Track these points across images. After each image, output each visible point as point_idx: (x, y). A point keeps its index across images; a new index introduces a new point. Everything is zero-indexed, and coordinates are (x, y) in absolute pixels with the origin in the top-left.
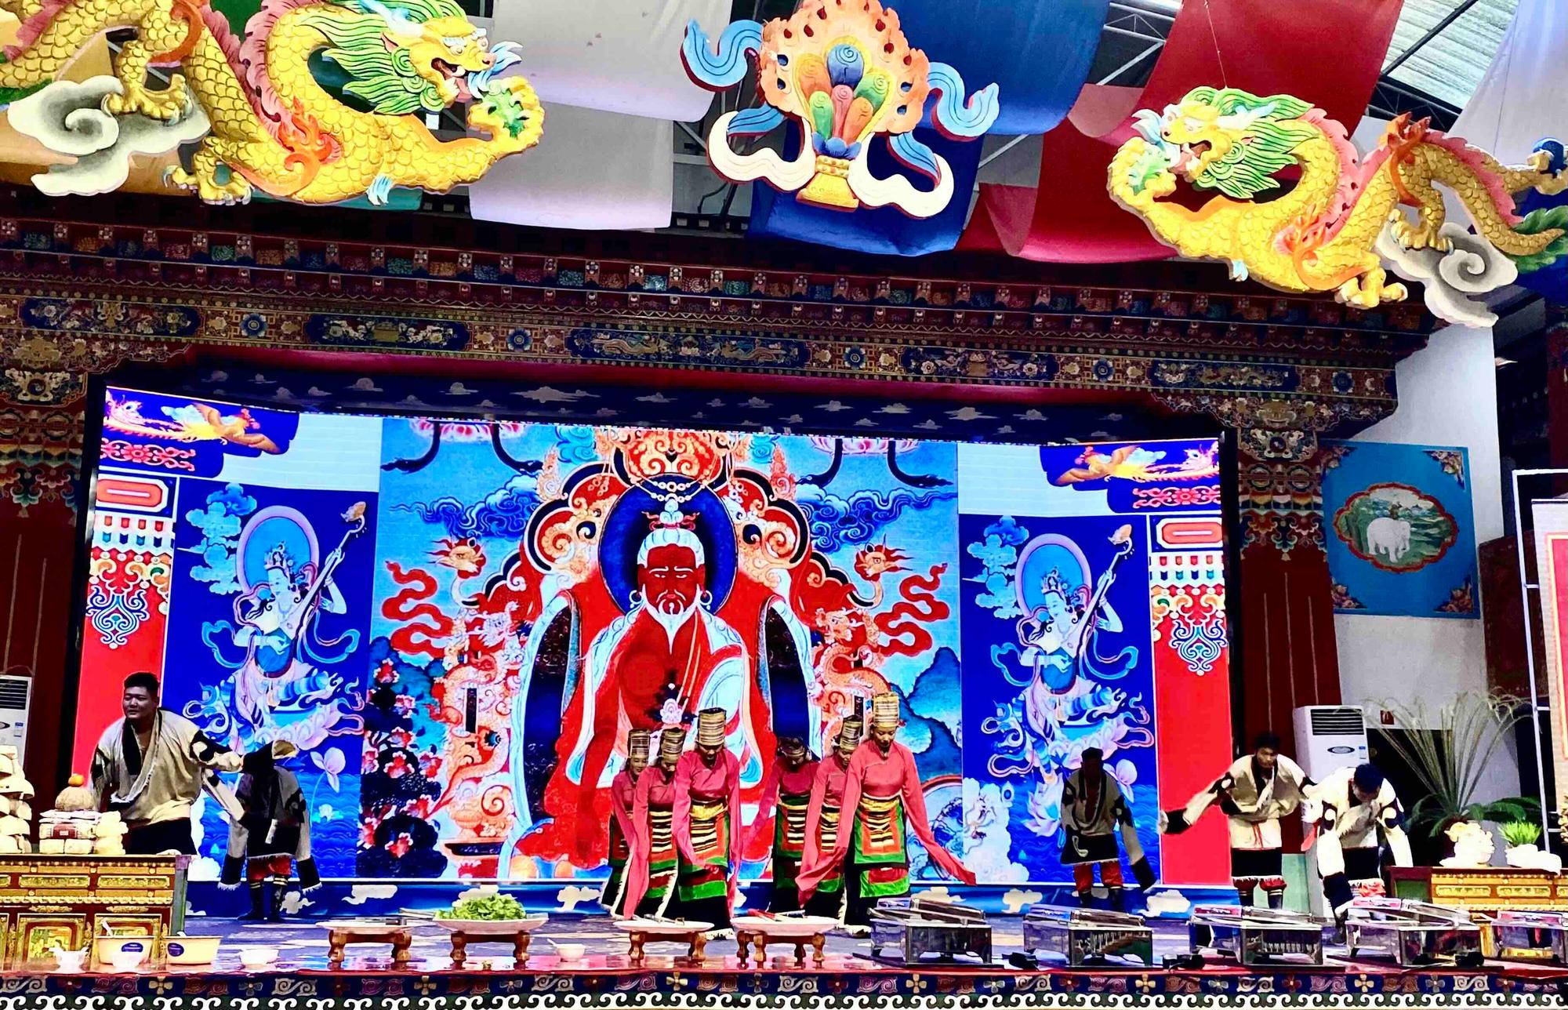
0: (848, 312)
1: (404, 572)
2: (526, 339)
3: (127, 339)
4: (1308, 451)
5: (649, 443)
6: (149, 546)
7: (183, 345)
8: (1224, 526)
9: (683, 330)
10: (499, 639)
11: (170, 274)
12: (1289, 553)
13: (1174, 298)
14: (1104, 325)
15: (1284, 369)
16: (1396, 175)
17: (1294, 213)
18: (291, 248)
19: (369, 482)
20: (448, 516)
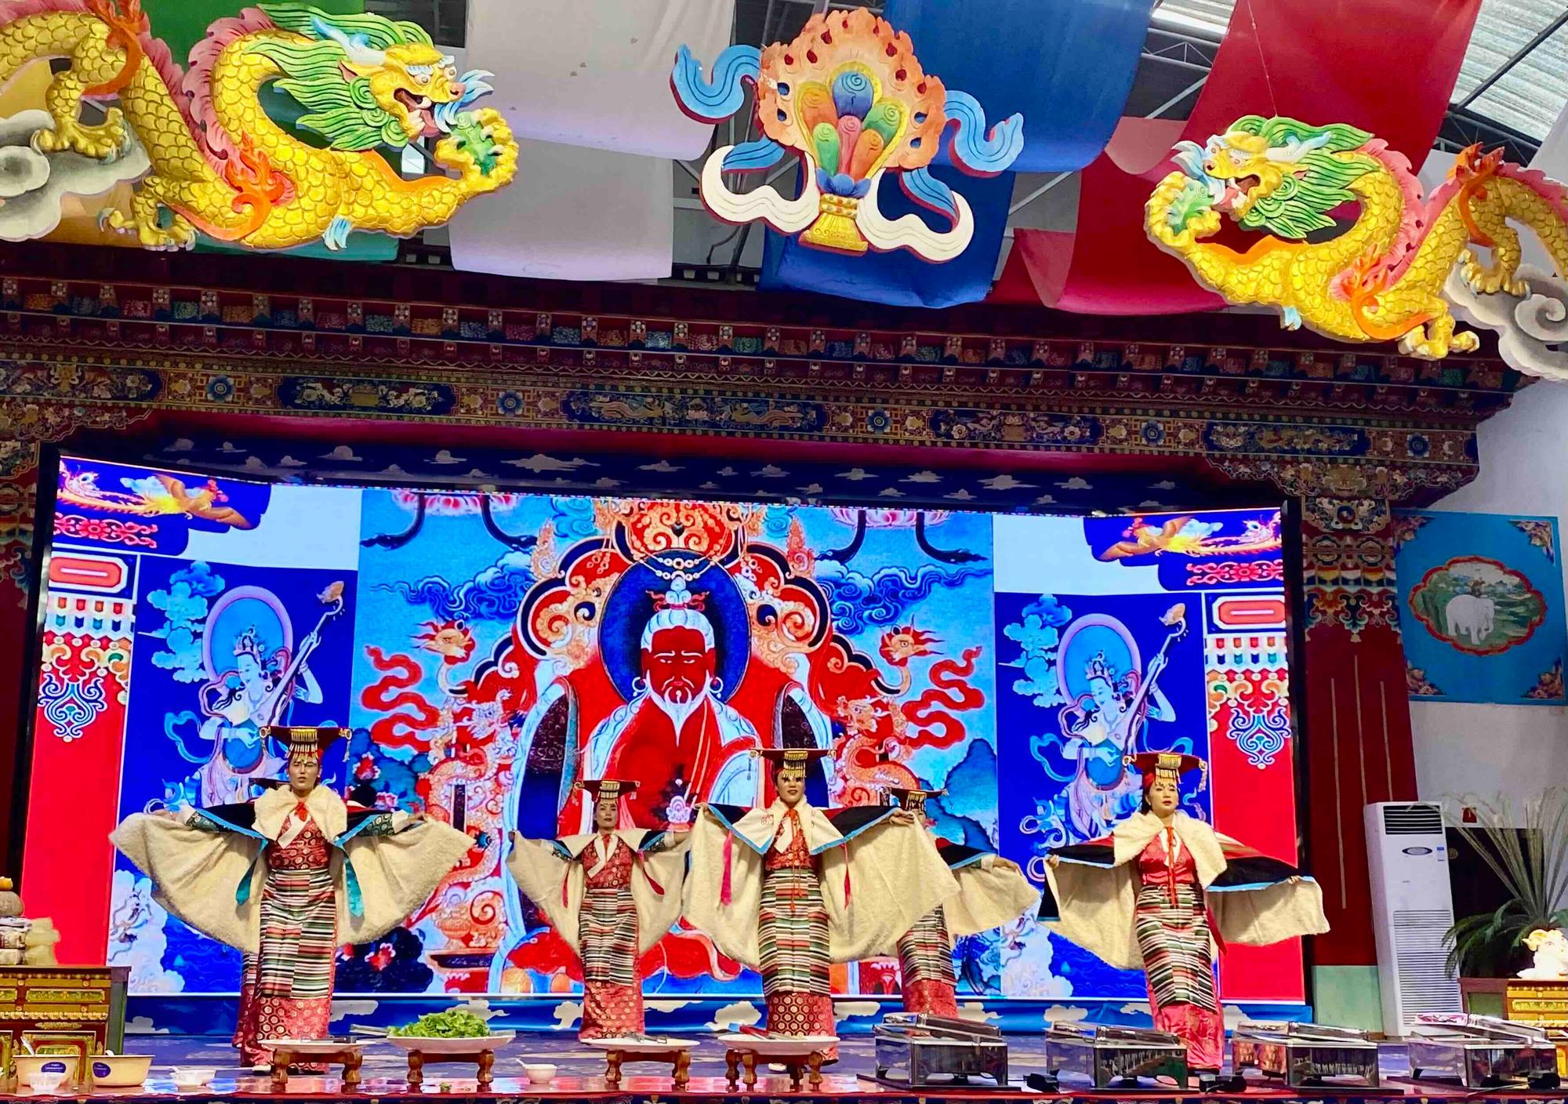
0: (870, 371)
1: (386, 658)
2: (518, 402)
3: (84, 406)
4: (1383, 520)
5: (654, 516)
6: (107, 631)
7: (141, 411)
8: (1286, 604)
9: (690, 391)
10: (490, 730)
11: (129, 332)
12: (1360, 633)
13: (1230, 353)
14: (1152, 384)
15: (1353, 431)
16: (1466, 213)
17: (1353, 255)
18: (261, 302)
19: (348, 561)
20: (434, 597)
